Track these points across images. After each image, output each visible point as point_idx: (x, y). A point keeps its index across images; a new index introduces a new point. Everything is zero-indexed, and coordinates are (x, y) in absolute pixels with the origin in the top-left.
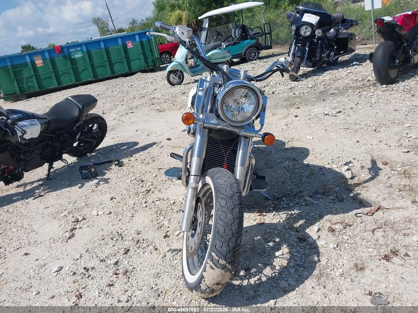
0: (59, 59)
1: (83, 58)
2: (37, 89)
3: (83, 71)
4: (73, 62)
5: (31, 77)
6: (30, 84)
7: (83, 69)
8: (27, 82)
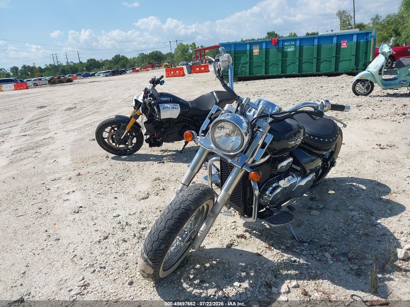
0: (273, 50)
1: (294, 52)
2: (248, 75)
3: (290, 64)
4: (284, 54)
5: (246, 63)
6: (244, 69)
7: (290, 63)
8: (242, 67)
